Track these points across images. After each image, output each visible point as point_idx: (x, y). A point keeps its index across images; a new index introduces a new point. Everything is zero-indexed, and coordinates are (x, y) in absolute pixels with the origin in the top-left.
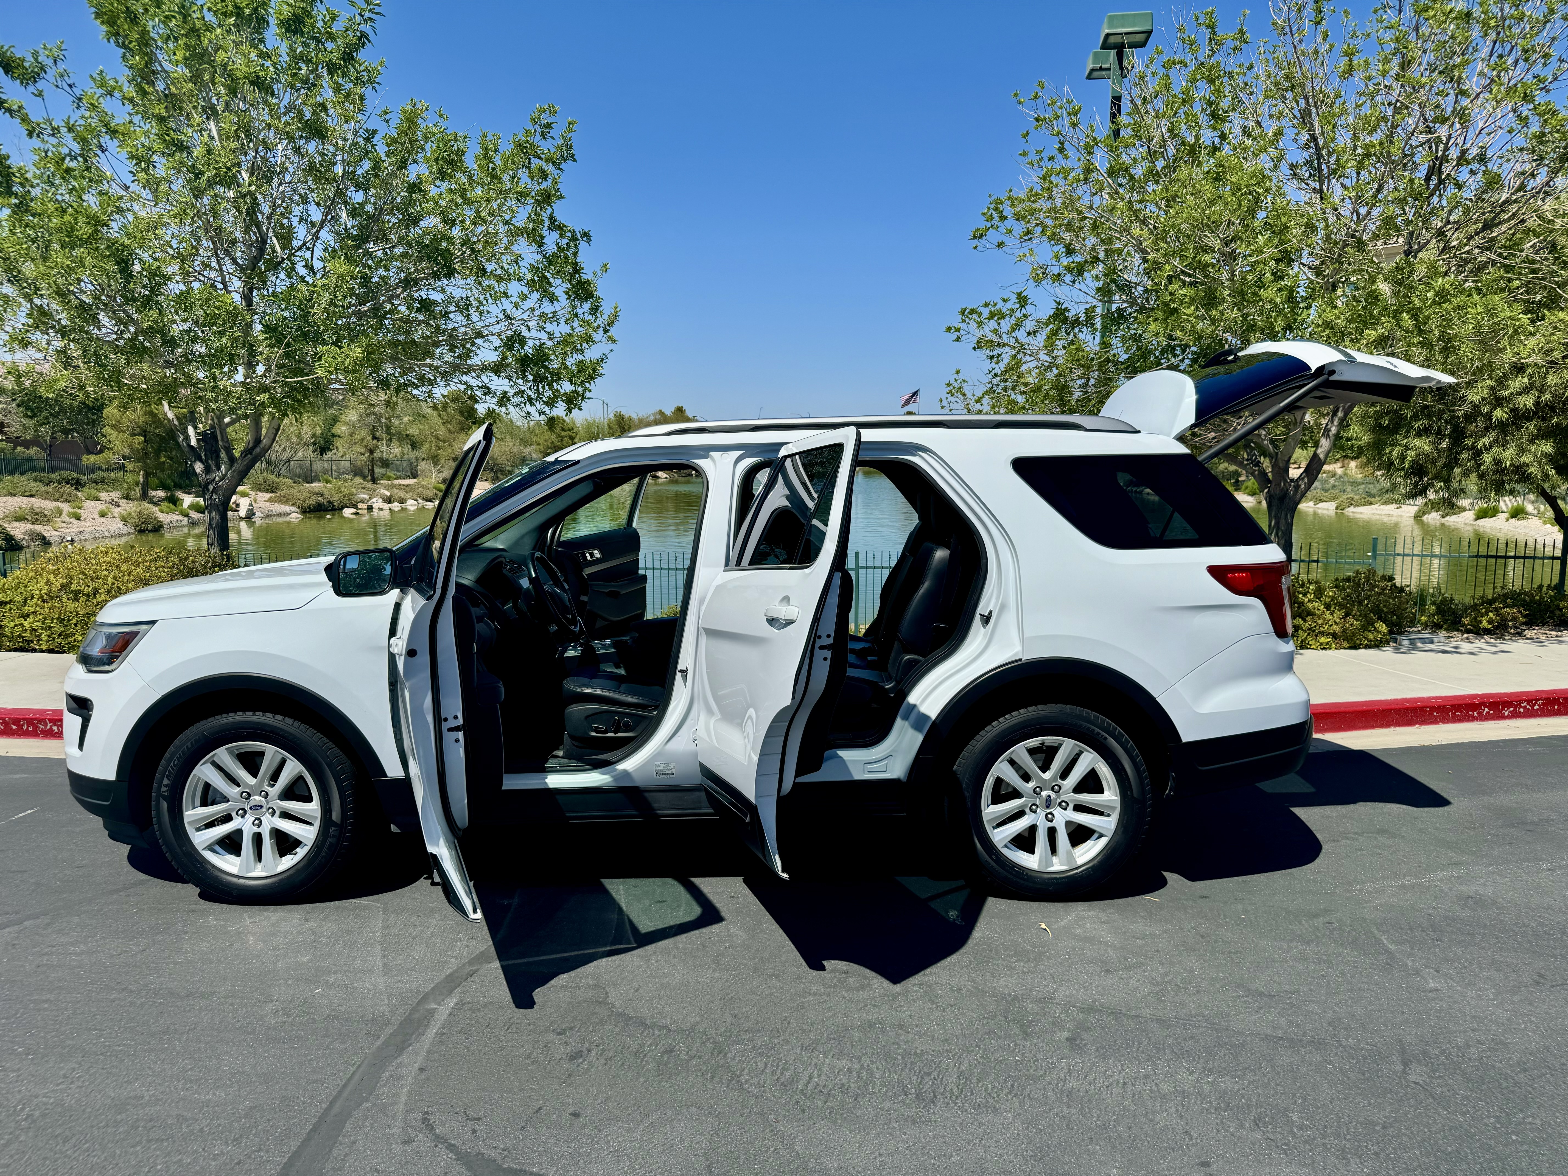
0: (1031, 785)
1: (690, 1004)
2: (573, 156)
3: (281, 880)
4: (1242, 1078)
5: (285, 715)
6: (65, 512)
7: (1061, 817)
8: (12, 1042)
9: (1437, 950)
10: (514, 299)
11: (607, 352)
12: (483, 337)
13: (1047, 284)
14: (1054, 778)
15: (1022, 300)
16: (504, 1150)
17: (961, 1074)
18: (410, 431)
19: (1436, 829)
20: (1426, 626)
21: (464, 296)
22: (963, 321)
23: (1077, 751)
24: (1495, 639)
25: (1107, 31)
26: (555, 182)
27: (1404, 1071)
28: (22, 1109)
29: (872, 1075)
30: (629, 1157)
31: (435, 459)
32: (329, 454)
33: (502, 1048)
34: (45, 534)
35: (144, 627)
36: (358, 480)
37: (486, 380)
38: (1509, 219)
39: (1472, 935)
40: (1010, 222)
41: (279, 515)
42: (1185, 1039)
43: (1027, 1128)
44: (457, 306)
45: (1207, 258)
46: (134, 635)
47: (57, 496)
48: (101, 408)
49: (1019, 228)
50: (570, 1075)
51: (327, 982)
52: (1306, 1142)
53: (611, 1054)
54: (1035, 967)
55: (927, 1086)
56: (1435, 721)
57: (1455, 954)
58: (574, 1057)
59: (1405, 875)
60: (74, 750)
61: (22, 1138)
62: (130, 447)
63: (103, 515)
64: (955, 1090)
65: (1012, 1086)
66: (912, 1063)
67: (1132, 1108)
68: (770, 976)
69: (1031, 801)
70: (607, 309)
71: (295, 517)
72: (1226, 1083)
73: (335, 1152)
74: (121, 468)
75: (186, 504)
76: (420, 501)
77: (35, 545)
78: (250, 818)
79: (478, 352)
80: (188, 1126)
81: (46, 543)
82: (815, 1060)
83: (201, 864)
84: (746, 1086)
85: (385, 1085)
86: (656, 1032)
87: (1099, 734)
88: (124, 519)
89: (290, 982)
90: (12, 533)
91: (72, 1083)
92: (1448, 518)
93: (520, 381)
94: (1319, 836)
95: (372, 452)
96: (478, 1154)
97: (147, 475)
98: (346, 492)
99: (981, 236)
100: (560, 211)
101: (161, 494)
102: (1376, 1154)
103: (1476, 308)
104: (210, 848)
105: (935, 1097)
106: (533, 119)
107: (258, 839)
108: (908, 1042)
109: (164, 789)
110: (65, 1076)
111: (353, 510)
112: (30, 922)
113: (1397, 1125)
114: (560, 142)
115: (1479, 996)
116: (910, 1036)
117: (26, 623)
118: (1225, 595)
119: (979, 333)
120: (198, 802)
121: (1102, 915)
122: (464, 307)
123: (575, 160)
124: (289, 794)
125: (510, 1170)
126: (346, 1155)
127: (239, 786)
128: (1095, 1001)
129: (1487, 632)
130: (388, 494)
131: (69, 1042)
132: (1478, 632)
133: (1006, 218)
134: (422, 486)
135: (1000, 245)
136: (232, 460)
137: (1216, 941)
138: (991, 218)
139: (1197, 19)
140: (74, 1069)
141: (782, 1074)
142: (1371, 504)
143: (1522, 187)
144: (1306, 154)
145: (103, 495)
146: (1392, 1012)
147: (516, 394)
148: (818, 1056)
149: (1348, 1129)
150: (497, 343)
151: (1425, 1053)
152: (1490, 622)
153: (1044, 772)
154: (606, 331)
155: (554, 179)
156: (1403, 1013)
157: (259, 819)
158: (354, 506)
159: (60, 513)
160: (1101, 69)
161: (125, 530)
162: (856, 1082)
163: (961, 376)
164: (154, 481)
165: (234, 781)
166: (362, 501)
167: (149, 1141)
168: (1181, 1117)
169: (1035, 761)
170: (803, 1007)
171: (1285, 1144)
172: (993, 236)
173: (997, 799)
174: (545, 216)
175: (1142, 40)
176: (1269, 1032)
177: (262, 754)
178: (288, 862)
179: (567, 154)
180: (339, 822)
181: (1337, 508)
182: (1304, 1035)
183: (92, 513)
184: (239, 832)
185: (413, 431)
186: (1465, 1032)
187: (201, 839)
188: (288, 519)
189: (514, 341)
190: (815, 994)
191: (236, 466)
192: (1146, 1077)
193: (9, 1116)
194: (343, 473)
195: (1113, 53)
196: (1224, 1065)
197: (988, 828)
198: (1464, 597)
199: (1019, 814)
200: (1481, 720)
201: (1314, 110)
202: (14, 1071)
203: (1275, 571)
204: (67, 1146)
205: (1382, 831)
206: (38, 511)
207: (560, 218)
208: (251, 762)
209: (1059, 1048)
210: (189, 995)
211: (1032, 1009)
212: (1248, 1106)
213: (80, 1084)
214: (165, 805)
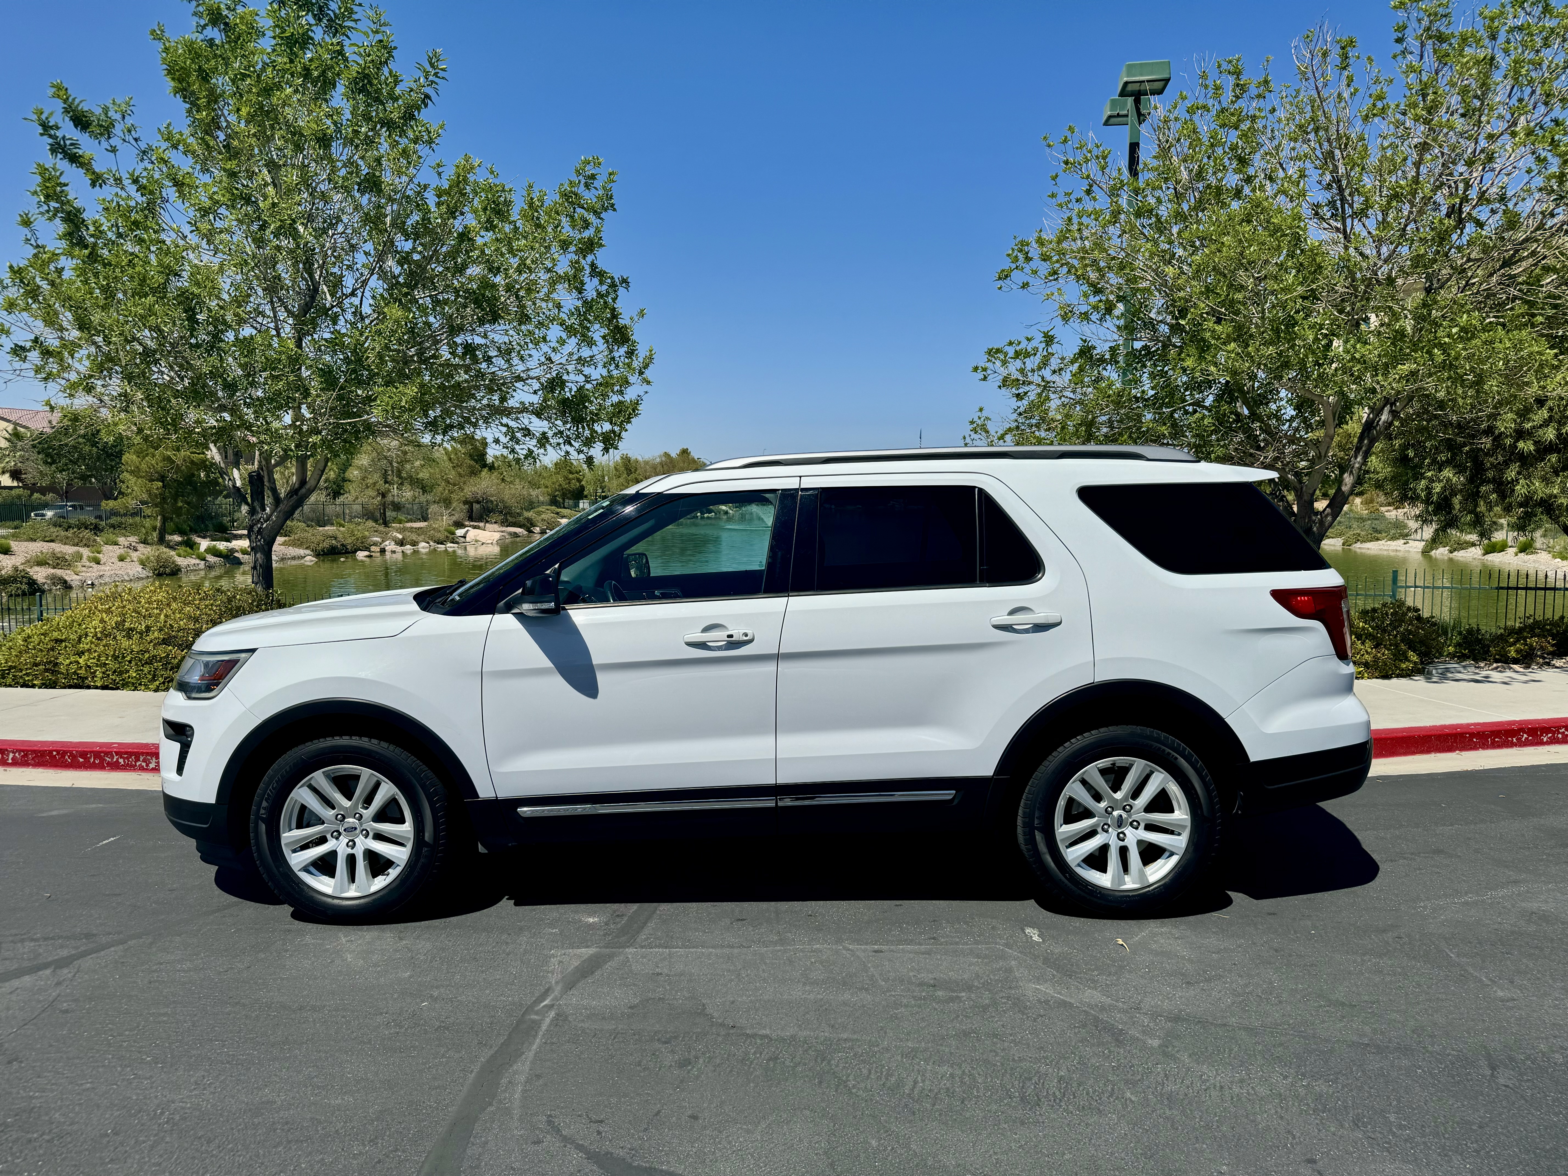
0: (1103, 805)
1: (786, 1015)
2: (613, 205)
3: (374, 900)
4: (1335, 1081)
5: (380, 739)
6: (85, 557)
7: (1133, 836)
8: (139, 1052)
9: (1508, 963)
10: (552, 345)
11: (642, 394)
12: (523, 380)
13: (1075, 323)
14: (1125, 798)
15: (1049, 339)
16: (630, 1149)
17: (1061, 1079)
18: (421, 475)
19: (1491, 849)
20: (1452, 656)
21: (507, 341)
22: (989, 361)
23: (1147, 771)
24: (1524, 668)
25: (1125, 79)
26: (598, 230)
27: (1492, 1075)
28: (162, 1113)
29: (974, 1079)
30: (752, 1156)
31: (447, 502)
32: (341, 499)
33: (612, 1056)
34: (67, 578)
35: (243, 655)
36: (370, 523)
37: (526, 422)
38: (1527, 257)
39: (1542, 949)
40: (1036, 263)
41: (294, 558)
42: (1274, 1046)
43: (1133, 1129)
44: (499, 349)
45: (1239, 296)
46: (235, 662)
47: (76, 541)
48: (120, 454)
49: (1044, 268)
50: (682, 1081)
51: (432, 996)
52: (1406, 1141)
53: (718, 1061)
54: (1118, 980)
55: (1030, 1091)
56: (1474, 748)
57: (1527, 966)
58: (684, 1063)
59: (1466, 893)
60: (172, 775)
61: (168, 1139)
62: (149, 492)
63: (122, 559)
64: (1057, 1093)
65: (1113, 1089)
66: (1012, 1069)
67: (1233, 1110)
68: (861, 989)
69: (1103, 820)
70: (642, 352)
71: (310, 560)
72: (1320, 1087)
73: (469, 1152)
74: (137, 513)
75: (203, 548)
76: (432, 543)
77: (57, 590)
78: (344, 840)
79: (514, 394)
80: (323, 1129)
81: (67, 586)
82: (916, 1067)
83: (297, 885)
84: (854, 1091)
85: (505, 1091)
86: (758, 1041)
87: (1169, 754)
88: (142, 563)
89: (396, 996)
90: (35, 577)
91: (205, 1089)
92: (1455, 553)
93: (559, 422)
94: (1375, 856)
95: (384, 495)
96: (607, 1153)
97: (165, 520)
98: (360, 535)
99: (1006, 276)
100: (603, 258)
101: (177, 538)
102: (1476, 1151)
103: (1504, 342)
104: (305, 869)
105: (1040, 1100)
106: (577, 171)
107: (351, 860)
108: (1004, 1049)
109: (262, 811)
110: (196, 1083)
111: (367, 553)
112: (134, 942)
113: (1493, 1125)
114: (601, 192)
115: (1557, 1005)
116: (1006, 1044)
117: (81, 661)
118: (1289, 619)
119: (1003, 372)
120: (294, 824)
121: (1174, 931)
122: (506, 352)
123: (615, 210)
124: (381, 816)
125: (638, 1167)
126: (480, 1155)
127: (333, 808)
128: (1180, 1011)
129: (1516, 661)
130: (400, 537)
131: (194, 1052)
132: (1505, 661)
133: (1031, 259)
134: (434, 529)
135: (1025, 286)
136: (277, 500)
137: (1290, 956)
138: (1016, 259)
139: (1219, 67)
140: (204, 1077)
141: (887, 1079)
142: (1378, 539)
143: (1541, 226)
144: (1328, 195)
145: (121, 540)
146: (1473, 1020)
147: (555, 434)
148: (919, 1063)
149: (1446, 1129)
150: (536, 386)
151: (1511, 1059)
152: (1518, 651)
153: (1115, 792)
154: (641, 373)
155: (597, 228)
156: (1483, 1020)
157: (353, 841)
158: (367, 549)
159: (81, 557)
160: (1118, 115)
161: (144, 574)
162: (960, 1086)
163: (985, 414)
164: (170, 525)
165: (329, 804)
166: (375, 544)
167: (289, 1142)
168: (1281, 1118)
169: (1106, 781)
170: (897, 1018)
171: (1386, 1143)
172: (1018, 277)
173: (1069, 819)
174: (585, 263)
175: (1161, 87)
176: (1355, 1038)
177: (357, 778)
178: (380, 883)
179: (607, 204)
180: (431, 842)
181: (1343, 544)
182: (1390, 1041)
183: (111, 558)
184: (333, 854)
185: (424, 475)
186: (1547, 1038)
187: (297, 860)
188: (302, 561)
189: (555, 384)
190: (906, 1006)
191: (282, 507)
192: (1242, 1081)
193: (151, 1120)
194: (355, 517)
195: (1130, 100)
196: (1315, 1070)
197: (1062, 847)
198: (1489, 627)
199: (1091, 834)
200: (1520, 746)
201: (1337, 152)
202: (146, 1079)
203: (1334, 595)
204: (212, 1146)
205: (1438, 852)
206: (59, 555)
207: (601, 265)
208: (346, 785)
209: (1153, 1055)
210: (301, 1008)
211: (1121, 1018)
212: (1345, 1107)
213: (212, 1090)
214: (263, 827)
